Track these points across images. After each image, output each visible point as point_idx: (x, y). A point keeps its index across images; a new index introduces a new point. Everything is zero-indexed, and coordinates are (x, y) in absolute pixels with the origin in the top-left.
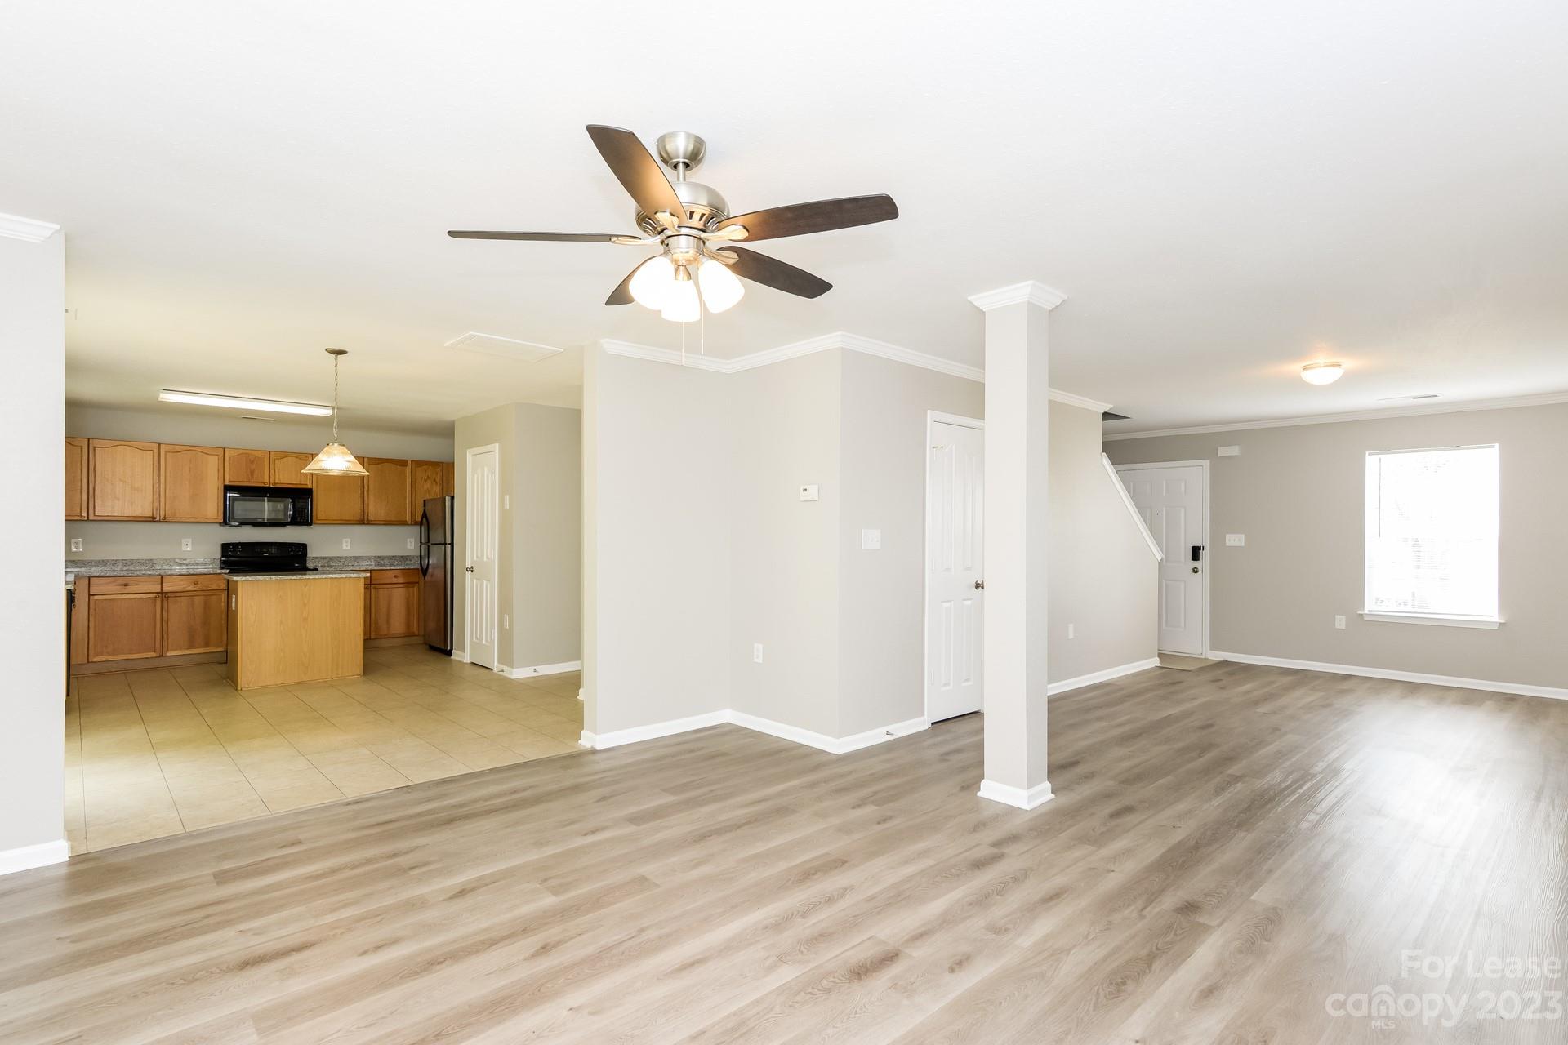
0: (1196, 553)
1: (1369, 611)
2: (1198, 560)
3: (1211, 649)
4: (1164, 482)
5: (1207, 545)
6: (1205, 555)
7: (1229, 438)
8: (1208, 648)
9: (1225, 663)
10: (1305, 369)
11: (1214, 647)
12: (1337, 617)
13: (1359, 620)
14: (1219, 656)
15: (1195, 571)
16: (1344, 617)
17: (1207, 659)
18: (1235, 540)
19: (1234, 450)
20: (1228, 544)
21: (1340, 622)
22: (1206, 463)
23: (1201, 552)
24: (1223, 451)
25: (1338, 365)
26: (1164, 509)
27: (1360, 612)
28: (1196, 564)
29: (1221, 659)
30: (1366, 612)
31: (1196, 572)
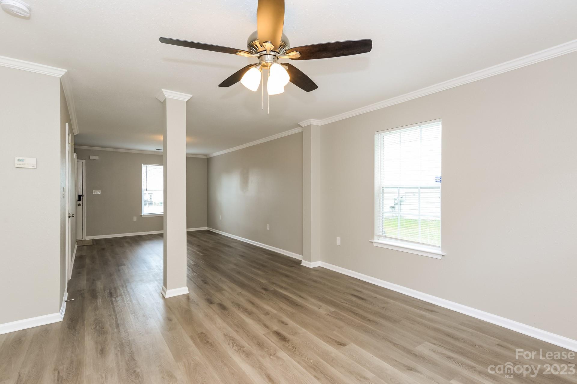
0: (80, 197)
1: (144, 214)
2: (81, 200)
3: (86, 236)
5: (84, 194)
6: (84, 199)
12: (134, 217)
13: (140, 217)
16: (136, 217)
17: (85, 240)
18: (97, 192)
19: (96, 158)
20: (94, 193)
21: (135, 219)
22: (84, 161)
23: (82, 197)
24: (92, 157)
28: (80, 202)
29: (92, 239)
30: (142, 214)
31: (80, 205)
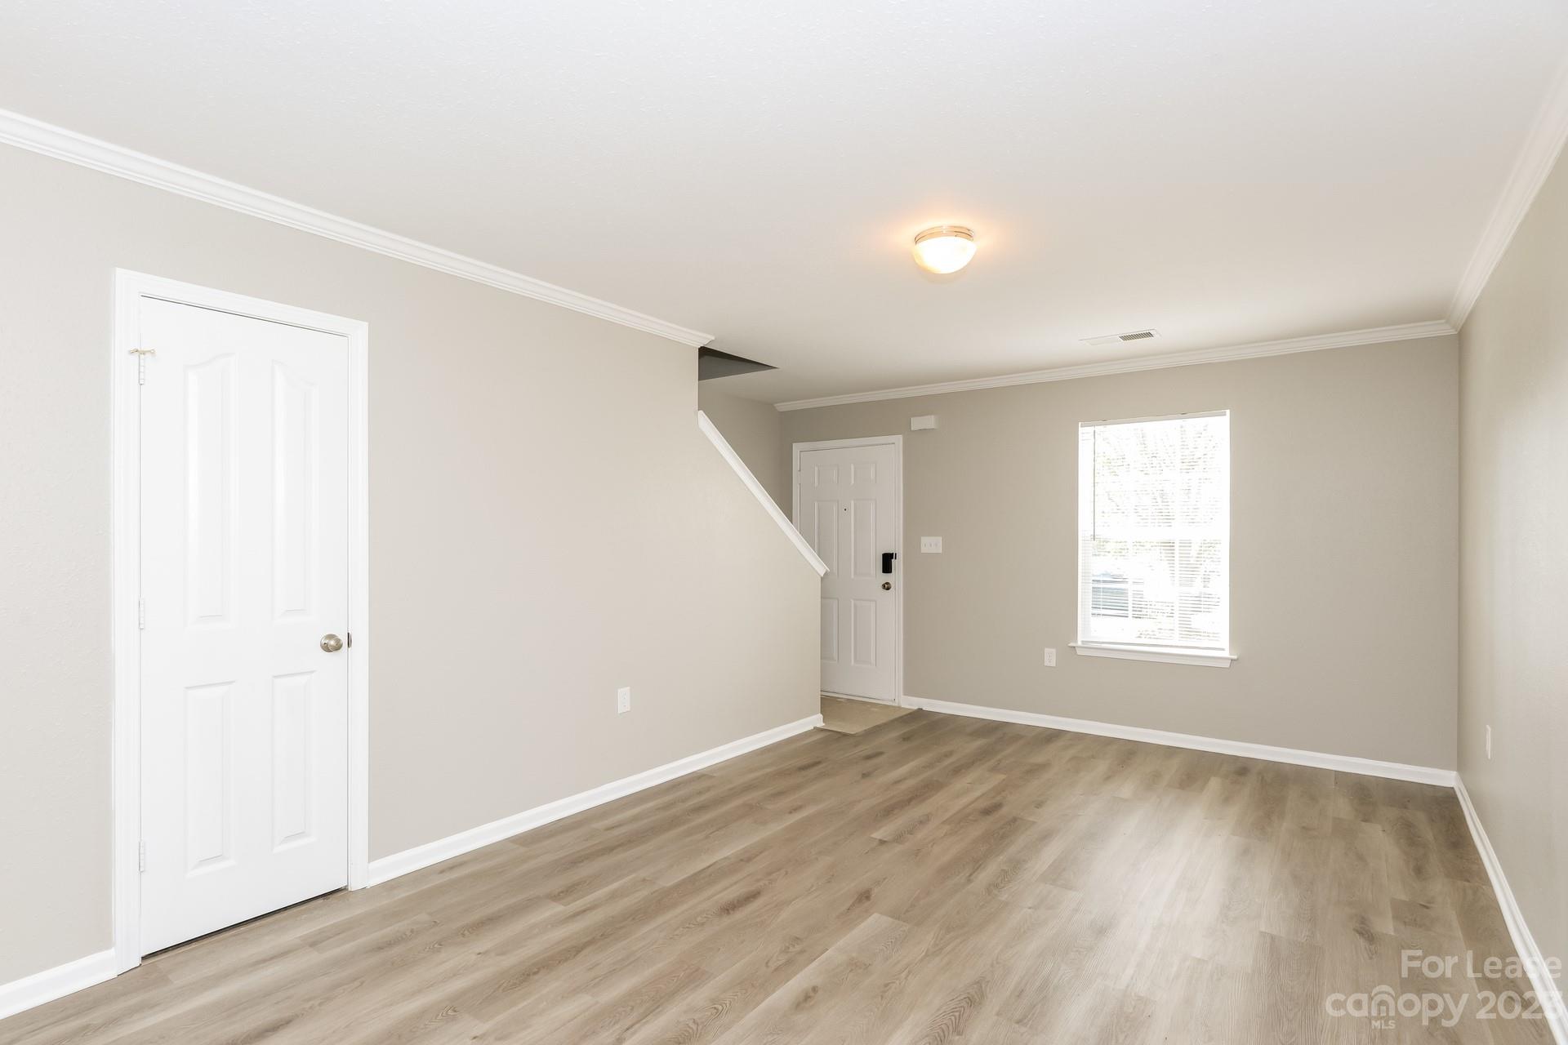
0: (887, 561)
1: (1083, 641)
2: (891, 572)
3: (905, 695)
4: (852, 467)
5: (900, 551)
6: (896, 564)
7: (923, 405)
8: (902, 693)
9: (919, 714)
10: (917, 240)
11: (909, 690)
12: (1047, 650)
13: (1071, 654)
14: (911, 703)
15: (887, 587)
16: (1054, 650)
17: (899, 708)
18: (931, 545)
19: (928, 422)
20: (924, 550)
21: (1050, 657)
22: (898, 439)
23: (893, 560)
24: (917, 423)
25: (967, 234)
26: (852, 502)
27: (1072, 644)
28: (887, 578)
29: (916, 708)
30: (1079, 643)
31: (888, 589)
